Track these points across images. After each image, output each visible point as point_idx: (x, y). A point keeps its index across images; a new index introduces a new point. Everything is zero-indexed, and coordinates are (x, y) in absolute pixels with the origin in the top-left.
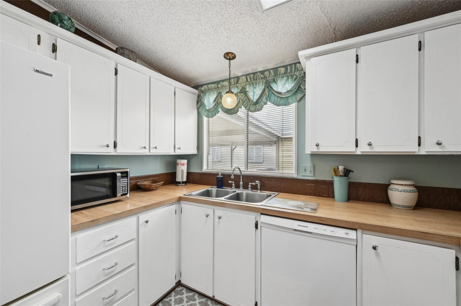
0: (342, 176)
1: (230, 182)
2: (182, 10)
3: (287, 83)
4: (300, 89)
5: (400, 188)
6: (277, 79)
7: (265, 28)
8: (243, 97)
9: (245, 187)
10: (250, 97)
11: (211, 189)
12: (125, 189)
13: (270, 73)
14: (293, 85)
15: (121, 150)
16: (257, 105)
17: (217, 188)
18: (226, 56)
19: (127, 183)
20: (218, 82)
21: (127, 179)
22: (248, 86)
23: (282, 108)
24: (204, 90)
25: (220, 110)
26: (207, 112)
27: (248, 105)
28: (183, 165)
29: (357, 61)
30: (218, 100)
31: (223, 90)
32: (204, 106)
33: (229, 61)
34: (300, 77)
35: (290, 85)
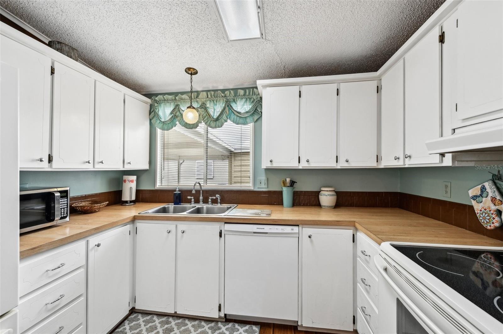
0: (289, 186)
1: (189, 197)
2: (146, 21)
3: (246, 104)
4: (256, 111)
5: (327, 193)
6: (236, 100)
7: (229, 54)
8: (203, 113)
9: (205, 201)
10: (211, 113)
11: (167, 206)
12: (64, 211)
13: (230, 93)
14: (251, 106)
15: (57, 165)
16: (217, 122)
17: (174, 205)
18: (187, 70)
19: (66, 204)
20: (176, 94)
21: (66, 200)
22: (208, 102)
23: (241, 126)
24: (158, 100)
25: (177, 123)
26: (162, 124)
27: (208, 121)
28: (132, 181)
29: (300, 96)
30: (176, 113)
31: (181, 102)
32: (159, 117)
33: (190, 75)
34: (257, 100)
35: (248, 107)
